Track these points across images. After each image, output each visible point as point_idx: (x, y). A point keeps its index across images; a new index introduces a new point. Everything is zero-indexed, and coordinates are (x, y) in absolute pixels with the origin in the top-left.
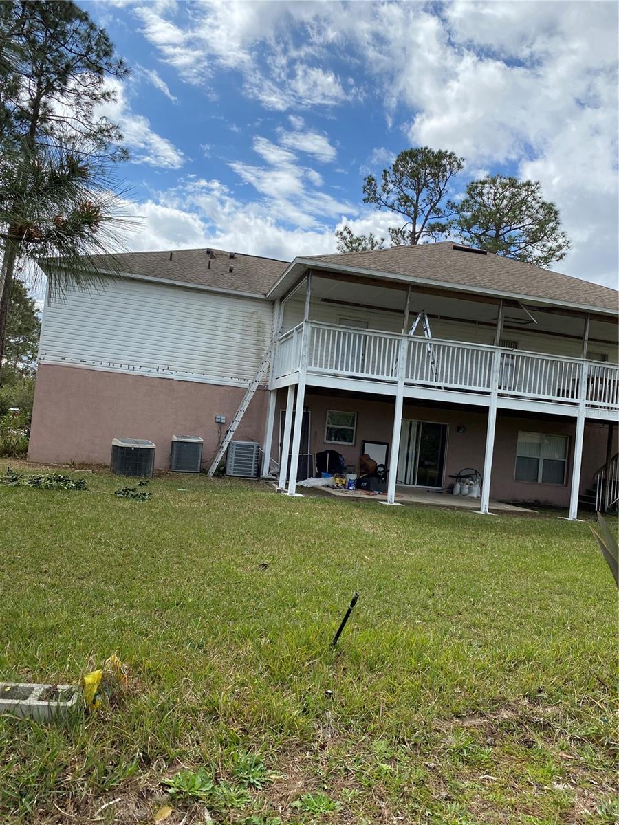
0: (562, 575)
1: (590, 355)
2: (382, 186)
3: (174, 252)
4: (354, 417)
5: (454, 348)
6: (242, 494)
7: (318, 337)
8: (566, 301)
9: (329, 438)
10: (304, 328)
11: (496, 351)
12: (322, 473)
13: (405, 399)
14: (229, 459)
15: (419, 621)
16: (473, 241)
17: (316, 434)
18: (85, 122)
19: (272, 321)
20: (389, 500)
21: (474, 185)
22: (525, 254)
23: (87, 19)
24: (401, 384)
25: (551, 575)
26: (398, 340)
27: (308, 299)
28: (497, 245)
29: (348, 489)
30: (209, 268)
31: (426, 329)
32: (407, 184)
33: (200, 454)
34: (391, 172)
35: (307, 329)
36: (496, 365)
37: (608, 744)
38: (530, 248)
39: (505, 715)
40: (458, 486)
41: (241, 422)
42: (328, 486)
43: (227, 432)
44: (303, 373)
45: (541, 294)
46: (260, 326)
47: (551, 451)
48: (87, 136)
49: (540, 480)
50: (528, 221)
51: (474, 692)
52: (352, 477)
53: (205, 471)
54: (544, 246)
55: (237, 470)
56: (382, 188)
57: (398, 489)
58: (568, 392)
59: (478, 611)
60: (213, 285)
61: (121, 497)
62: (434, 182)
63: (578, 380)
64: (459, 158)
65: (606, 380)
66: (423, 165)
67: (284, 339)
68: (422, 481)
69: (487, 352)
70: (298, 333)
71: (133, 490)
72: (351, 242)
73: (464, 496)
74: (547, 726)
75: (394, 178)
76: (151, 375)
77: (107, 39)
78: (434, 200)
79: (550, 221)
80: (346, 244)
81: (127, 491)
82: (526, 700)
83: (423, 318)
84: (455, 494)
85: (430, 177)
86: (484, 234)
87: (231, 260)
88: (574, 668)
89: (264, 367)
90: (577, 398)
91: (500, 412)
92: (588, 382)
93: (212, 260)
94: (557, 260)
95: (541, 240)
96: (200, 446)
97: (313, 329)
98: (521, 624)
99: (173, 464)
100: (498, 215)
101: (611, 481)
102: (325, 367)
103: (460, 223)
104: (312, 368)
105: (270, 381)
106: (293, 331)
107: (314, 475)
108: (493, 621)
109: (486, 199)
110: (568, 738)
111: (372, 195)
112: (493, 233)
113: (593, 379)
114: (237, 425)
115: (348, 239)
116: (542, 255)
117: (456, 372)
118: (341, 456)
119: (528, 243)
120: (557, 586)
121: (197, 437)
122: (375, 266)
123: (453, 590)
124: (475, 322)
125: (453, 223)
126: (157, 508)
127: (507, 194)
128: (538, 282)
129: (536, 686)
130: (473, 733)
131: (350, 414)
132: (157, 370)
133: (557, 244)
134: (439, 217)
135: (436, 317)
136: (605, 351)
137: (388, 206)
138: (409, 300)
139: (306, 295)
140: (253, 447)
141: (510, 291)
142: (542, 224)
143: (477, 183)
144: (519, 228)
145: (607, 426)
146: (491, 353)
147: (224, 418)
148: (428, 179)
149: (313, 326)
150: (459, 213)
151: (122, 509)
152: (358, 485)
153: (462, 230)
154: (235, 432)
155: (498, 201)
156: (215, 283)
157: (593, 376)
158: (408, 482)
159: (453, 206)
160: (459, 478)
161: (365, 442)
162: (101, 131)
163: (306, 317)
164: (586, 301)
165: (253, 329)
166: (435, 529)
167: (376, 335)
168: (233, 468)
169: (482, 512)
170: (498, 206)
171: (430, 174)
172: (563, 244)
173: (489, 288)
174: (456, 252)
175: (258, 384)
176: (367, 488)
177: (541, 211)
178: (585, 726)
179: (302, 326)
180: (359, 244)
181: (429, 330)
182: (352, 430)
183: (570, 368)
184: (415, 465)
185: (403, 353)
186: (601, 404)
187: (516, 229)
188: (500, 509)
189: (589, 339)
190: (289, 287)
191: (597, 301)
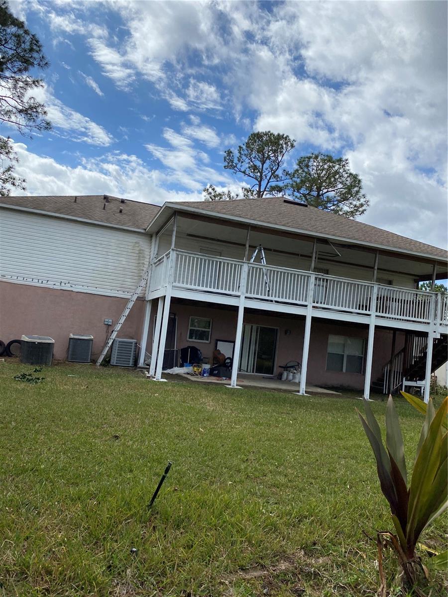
0: (350, 443)
1: (379, 280)
2: (238, 158)
3: (78, 196)
4: (210, 322)
5: (281, 272)
6: (119, 379)
7: (181, 261)
8: (362, 241)
9: (191, 337)
10: (170, 255)
11: (312, 275)
12: (185, 364)
13: (245, 308)
14: (113, 353)
15: (230, 483)
16: (302, 199)
17: (181, 334)
18: (18, 101)
19: (150, 250)
20: (232, 384)
21: (302, 159)
22: (338, 209)
23: (23, 27)
24: (242, 297)
25: (341, 443)
26: (241, 265)
27: (174, 233)
28: (319, 202)
29: (203, 375)
30: (104, 209)
31: (262, 258)
32: (256, 157)
33: (91, 348)
34: (244, 147)
35: (173, 255)
36: (311, 286)
37: (364, 591)
38: (341, 205)
39: (283, 566)
40: (285, 374)
41: (124, 325)
42: (188, 374)
43: (113, 332)
44: (169, 287)
45: (344, 235)
46: (141, 252)
47: (351, 349)
48: (21, 111)
49: (344, 370)
50: (340, 186)
51: (260, 546)
52: (207, 367)
53: (94, 361)
54: (351, 203)
55: (120, 361)
56: (237, 159)
57: (239, 376)
58: (363, 306)
59: (280, 473)
60: (106, 221)
61: (19, 380)
62: (275, 156)
63: (370, 298)
64: (292, 139)
65: (390, 298)
66: (267, 143)
67: (158, 263)
68: (259, 369)
69: (305, 276)
70: (167, 258)
71: (29, 375)
72: (214, 196)
73: (290, 381)
74: (316, 575)
75: (246, 152)
76: (55, 287)
77: (37, 41)
78: (274, 169)
79: (355, 186)
80: (211, 198)
81: (24, 376)
82: (303, 552)
83: (260, 251)
84: (283, 380)
85: (271, 152)
86: (308, 194)
87: (122, 204)
88: (345, 523)
89: (143, 283)
90: (369, 310)
91: (314, 319)
92: (377, 300)
93: (106, 204)
94: (360, 214)
95: (348, 199)
96: (91, 342)
97: (178, 255)
98: (311, 483)
99: (69, 356)
100: (319, 181)
101: (395, 372)
102: (186, 284)
103: (292, 186)
104: (177, 284)
105: (147, 293)
106: (163, 257)
107: (179, 365)
108: (290, 481)
109: (311, 170)
110: (333, 586)
111: (230, 164)
112: (315, 193)
113: (381, 298)
114: (120, 327)
115: (213, 194)
116: (349, 210)
117: (283, 290)
118: (199, 350)
119: (340, 201)
120: (345, 452)
121: (89, 335)
122: (224, 211)
123: (263, 456)
124: (298, 255)
125: (287, 186)
126: (45, 390)
127: (326, 167)
128: (342, 227)
129: (312, 540)
130: (253, 584)
131: (208, 319)
132: (61, 284)
133: (360, 203)
134: (277, 181)
135: (270, 250)
136: (391, 278)
137: (241, 172)
138: (248, 237)
139: (173, 231)
140: (132, 343)
141: (321, 233)
142: (349, 188)
143: (305, 158)
144: (334, 191)
145: (392, 332)
146: (308, 277)
147: (111, 321)
148: (270, 154)
149: (177, 253)
150: (291, 179)
151: (16, 390)
152: (211, 373)
153: (294, 191)
154: (118, 331)
155: (319, 171)
156: (107, 220)
157: (381, 295)
158: (249, 370)
159: (287, 174)
160: (286, 368)
161: (218, 340)
162: (31, 108)
163: (173, 247)
164: (376, 241)
165: (135, 255)
166: (261, 407)
167: (225, 261)
168: (116, 359)
169: (300, 394)
170: (319, 175)
171: (272, 150)
172: (364, 203)
173: (306, 230)
174: (286, 204)
175: (137, 295)
176: (218, 376)
177: (349, 179)
178: (347, 575)
179: (169, 253)
180: (220, 198)
181: (264, 259)
182: (209, 331)
183: (364, 289)
184: (254, 358)
185: (244, 275)
186: (387, 315)
187: (332, 191)
188: (314, 391)
189: (378, 269)
190: (162, 225)
191: (384, 241)
